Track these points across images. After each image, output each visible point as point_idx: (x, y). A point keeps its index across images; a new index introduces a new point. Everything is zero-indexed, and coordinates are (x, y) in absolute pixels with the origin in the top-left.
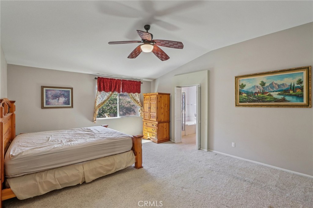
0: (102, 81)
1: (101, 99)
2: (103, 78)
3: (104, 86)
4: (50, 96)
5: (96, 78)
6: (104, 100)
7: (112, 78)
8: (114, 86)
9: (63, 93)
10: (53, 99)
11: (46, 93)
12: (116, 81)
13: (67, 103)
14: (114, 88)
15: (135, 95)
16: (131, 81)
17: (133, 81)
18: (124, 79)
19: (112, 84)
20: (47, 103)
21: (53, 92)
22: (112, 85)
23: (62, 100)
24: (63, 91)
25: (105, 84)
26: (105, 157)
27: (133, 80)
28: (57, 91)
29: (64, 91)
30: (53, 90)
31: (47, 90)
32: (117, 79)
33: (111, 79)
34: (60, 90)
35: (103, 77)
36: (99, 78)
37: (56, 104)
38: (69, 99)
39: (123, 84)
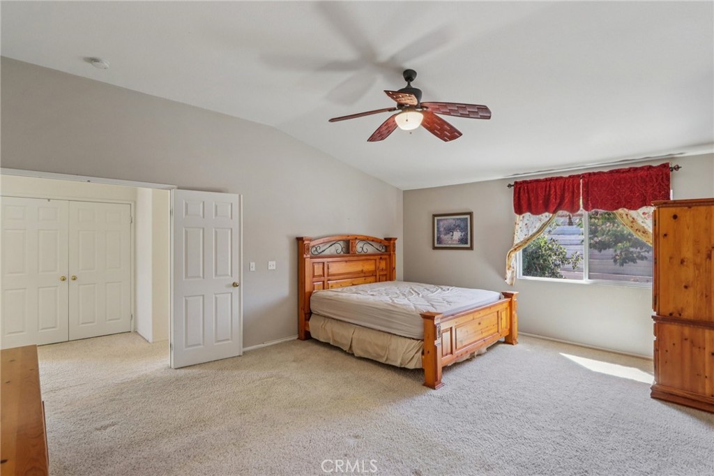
0: (524, 189)
1: (525, 230)
2: (525, 181)
3: (529, 199)
4: (442, 229)
5: (510, 186)
6: (531, 233)
7: (550, 176)
8: (558, 196)
9: (458, 222)
10: (446, 234)
11: (438, 224)
12: (562, 182)
13: (464, 240)
14: (558, 201)
15: (644, 213)
16: (618, 171)
17: (629, 170)
18: (591, 171)
19: (550, 191)
20: (439, 241)
21: (445, 222)
22: (549, 195)
23: (457, 235)
24: (458, 219)
25: (531, 195)
26: (379, 331)
27: (627, 167)
28: (450, 221)
29: (460, 219)
30: (446, 219)
31: (438, 220)
32: (567, 176)
33: (546, 180)
34: (454, 219)
35: (525, 179)
36: (516, 183)
37: (449, 242)
38: (467, 234)
39: (585, 185)
